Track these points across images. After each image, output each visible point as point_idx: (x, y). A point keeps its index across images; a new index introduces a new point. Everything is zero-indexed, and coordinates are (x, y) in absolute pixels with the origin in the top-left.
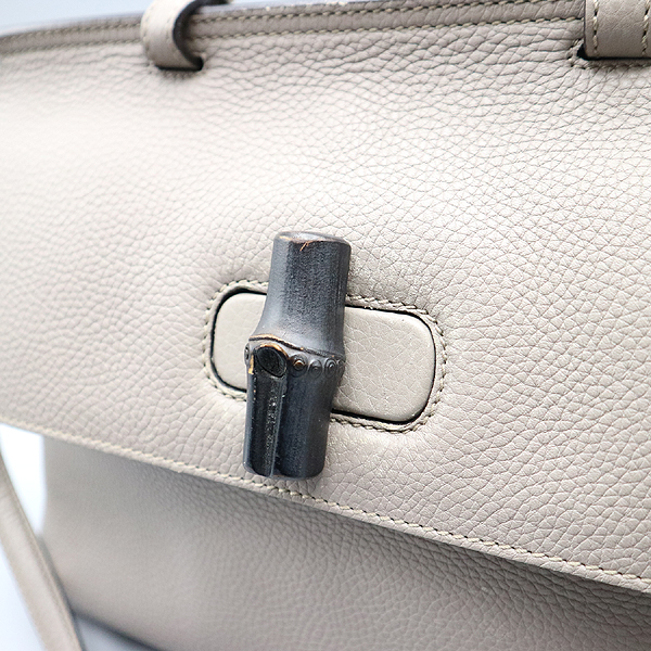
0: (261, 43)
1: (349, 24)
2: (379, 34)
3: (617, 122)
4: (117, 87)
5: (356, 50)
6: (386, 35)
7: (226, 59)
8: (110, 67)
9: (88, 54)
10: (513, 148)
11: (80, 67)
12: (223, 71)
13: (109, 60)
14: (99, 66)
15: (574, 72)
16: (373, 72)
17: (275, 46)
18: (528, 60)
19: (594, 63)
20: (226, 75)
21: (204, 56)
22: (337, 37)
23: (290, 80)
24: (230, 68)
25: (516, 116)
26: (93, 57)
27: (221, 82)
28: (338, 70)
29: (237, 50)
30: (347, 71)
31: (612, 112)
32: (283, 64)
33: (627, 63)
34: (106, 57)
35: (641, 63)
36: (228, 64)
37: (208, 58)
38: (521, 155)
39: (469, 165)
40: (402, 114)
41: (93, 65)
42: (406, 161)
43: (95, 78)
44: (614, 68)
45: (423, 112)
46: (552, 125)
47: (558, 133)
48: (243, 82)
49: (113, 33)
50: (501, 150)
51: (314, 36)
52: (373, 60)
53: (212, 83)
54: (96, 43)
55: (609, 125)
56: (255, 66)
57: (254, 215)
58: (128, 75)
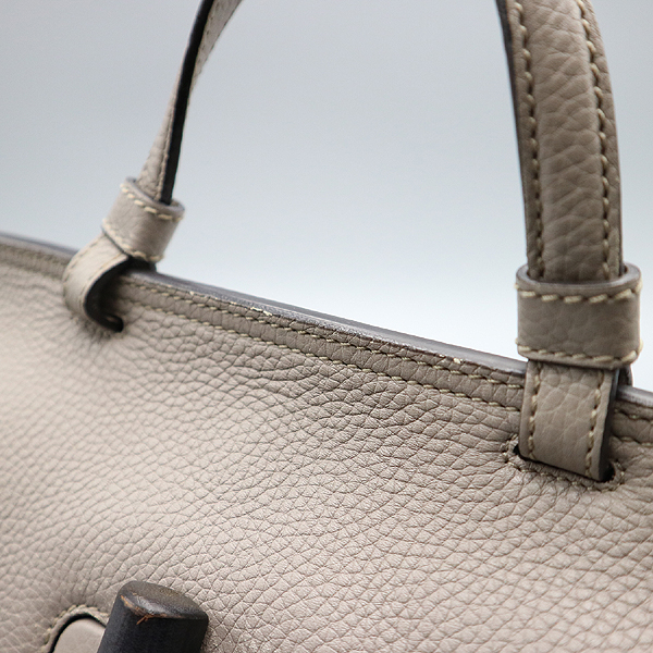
0: (180, 326)
1: (272, 337)
2: (301, 356)
3: (542, 553)
4: (37, 324)
5: (275, 367)
6: (309, 360)
7: (144, 330)
8: (35, 298)
9: (17, 277)
10: (416, 548)
11: (9, 288)
12: (140, 343)
13: (36, 291)
14: (26, 293)
15: (507, 471)
16: (288, 396)
17: (194, 334)
18: (456, 441)
19: (532, 466)
20: (141, 349)
21: (124, 318)
22: (258, 346)
23: (202, 377)
24: (147, 341)
25: (430, 506)
26: (22, 282)
27: (134, 354)
28: (253, 383)
29: (157, 325)
30: (263, 386)
31: (540, 536)
32: (199, 357)
33: (569, 478)
34: (34, 286)
35: (586, 482)
36: (145, 336)
37: (129, 323)
38: (424, 561)
39: (362, 555)
40: (308, 460)
41: (20, 291)
42: (296, 524)
43: (20, 305)
44: (555, 478)
45: (330, 465)
46: (468, 532)
47: (472, 545)
48: (155, 362)
49: (44, 264)
50: (403, 546)
51: (234, 336)
52: (290, 383)
53: (126, 352)
54: (29, 268)
55: (531, 555)
56: (171, 348)
57: (121, 537)
58: (50, 313)
